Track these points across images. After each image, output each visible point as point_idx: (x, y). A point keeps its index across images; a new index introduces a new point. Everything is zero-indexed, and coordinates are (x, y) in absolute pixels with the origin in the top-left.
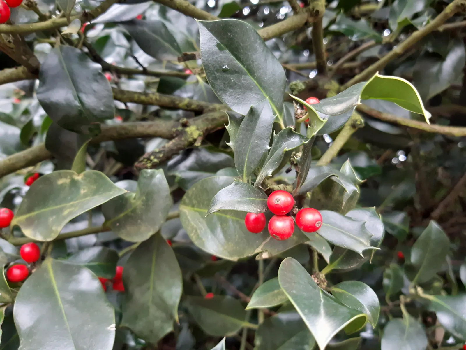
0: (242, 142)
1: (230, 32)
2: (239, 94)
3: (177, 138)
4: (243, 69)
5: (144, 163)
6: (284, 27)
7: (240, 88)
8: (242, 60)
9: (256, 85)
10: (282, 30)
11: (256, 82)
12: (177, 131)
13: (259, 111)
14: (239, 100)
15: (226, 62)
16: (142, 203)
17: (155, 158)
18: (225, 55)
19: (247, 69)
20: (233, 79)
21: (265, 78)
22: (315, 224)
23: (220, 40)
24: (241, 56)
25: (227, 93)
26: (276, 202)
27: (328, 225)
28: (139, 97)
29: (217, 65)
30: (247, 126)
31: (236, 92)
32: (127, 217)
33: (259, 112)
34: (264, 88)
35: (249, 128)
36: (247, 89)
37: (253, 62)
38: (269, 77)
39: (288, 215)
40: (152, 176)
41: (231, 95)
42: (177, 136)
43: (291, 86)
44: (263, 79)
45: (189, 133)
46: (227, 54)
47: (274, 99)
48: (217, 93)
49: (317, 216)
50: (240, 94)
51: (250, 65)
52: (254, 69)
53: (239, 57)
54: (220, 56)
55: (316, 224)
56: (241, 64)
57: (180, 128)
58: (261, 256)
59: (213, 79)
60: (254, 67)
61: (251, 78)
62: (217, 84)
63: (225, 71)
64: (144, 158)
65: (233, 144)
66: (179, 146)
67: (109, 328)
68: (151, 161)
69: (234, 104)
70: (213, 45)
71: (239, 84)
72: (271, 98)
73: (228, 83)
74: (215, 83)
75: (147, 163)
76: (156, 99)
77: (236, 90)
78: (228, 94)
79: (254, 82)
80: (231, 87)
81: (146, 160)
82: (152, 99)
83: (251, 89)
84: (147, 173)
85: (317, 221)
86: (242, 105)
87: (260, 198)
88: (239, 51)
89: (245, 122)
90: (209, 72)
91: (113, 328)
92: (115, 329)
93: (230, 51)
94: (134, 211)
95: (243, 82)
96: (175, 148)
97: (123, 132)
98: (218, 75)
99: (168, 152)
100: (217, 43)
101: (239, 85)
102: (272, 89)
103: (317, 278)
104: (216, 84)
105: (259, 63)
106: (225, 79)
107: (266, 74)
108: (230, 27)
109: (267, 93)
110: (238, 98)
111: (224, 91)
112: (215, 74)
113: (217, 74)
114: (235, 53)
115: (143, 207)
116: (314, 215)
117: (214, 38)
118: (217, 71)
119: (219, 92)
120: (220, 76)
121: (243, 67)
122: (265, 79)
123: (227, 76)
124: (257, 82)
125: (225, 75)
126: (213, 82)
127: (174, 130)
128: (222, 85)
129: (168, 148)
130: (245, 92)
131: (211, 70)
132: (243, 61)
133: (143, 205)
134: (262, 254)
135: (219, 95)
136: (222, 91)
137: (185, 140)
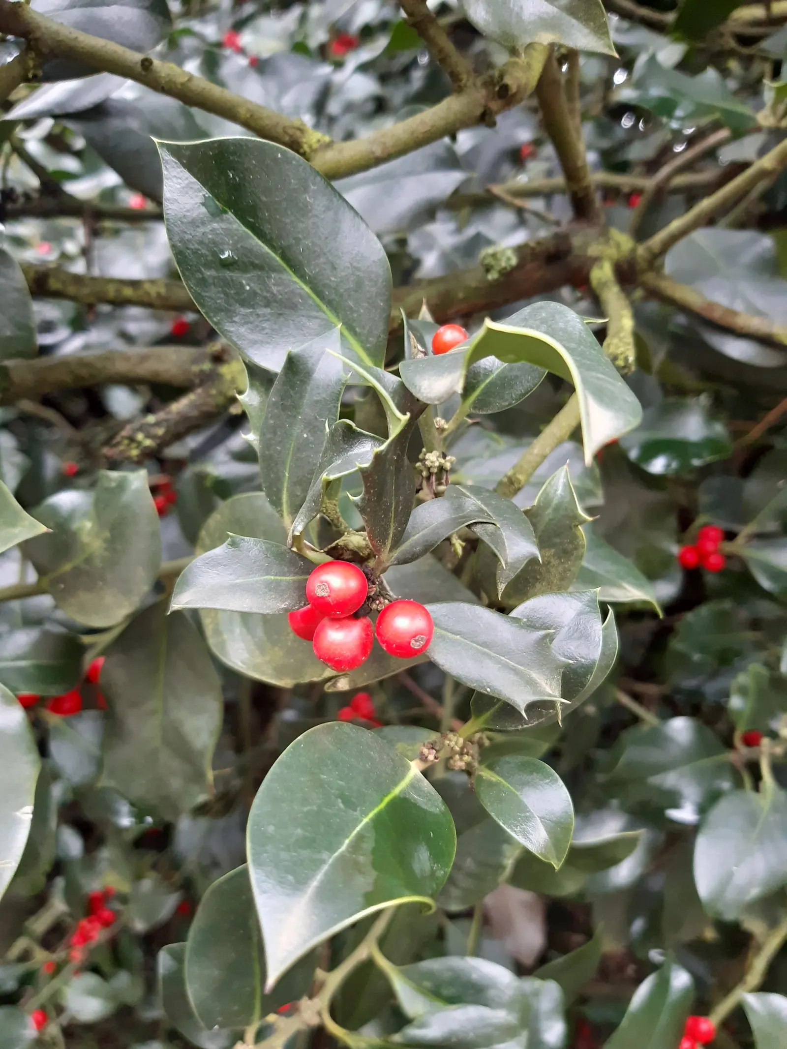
0: (275, 433)
1: (233, 169)
2: (266, 318)
3: (199, 391)
4: (274, 259)
5: (121, 448)
6: (428, 128)
7: (268, 304)
8: (269, 237)
9: (309, 297)
10: (421, 136)
11: (307, 289)
12: (202, 372)
13: (311, 362)
14: (267, 334)
15: (228, 244)
16: (104, 545)
17: (148, 436)
18: (224, 225)
19: (284, 257)
20: (247, 282)
21: (333, 279)
22: (409, 643)
23: (211, 190)
24: (267, 228)
25: (236, 316)
26: (319, 590)
27: (458, 637)
28: (118, 291)
29: (207, 253)
30: (282, 399)
31: (258, 315)
32: (77, 572)
33: (310, 365)
34: (329, 303)
35: (288, 403)
36: (285, 307)
37: (298, 240)
38: (343, 274)
39: (356, 617)
40: (122, 486)
41: (246, 323)
42: (201, 384)
43: (484, 258)
44: (328, 281)
45: (228, 377)
46: (232, 223)
47: (357, 329)
48: (209, 317)
49: (419, 623)
50: (268, 320)
51: (289, 247)
52: (301, 258)
53: (262, 230)
54: (213, 230)
55: (413, 642)
56: (267, 246)
57: (207, 366)
58: (334, 685)
59: (197, 285)
60: (301, 254)
61: (296, 279)
62: (210, 297)
63: (226, 265)
64: (123, 438)
65: (258, 438)
66: (205, 409)
67: (18, 814)
68: (139, 443)
69: (254, 343)
70: (193, 202)
71: (265, 294)
72: (350, 326)
73: (237, 293)
74: (203, 294)
75: (131, 449)
76: (159, 294)
77: (257, 310)
78: (236, 319)
79: (303, 289)
80: (243, 303)
81: (126, 442)
82: (148, 294)
83: (294, 307)
84: (109, 479)
85: (415, 636)
86: (271, 346)
87: (296, 574)
88: (260, 215)
89: (279, 388)
90: (187, 269)
91: (28, 813)
92: (31, 816)
93: (236, 214)
94: (88, 560)
95: (275, 289)
96: (195, 413)
97: (84, 372)
98: (209, 276)
99: (177, 423)
100: (204, 195)
101: (265, 298)
102: (351, 303)
103: (434, 751)
104: (206, 296)
105: (313, 243)
106: (226, 284)
107: (334, 268)
108: (231, 158)
109: (338, 316)
110: (264, 329)
111: (229, 313)
112: (202, 273)
113: (209, 273)
114: (251, 220)
115: (106, 554)
116: (413, 618)
117: (198, 185)
118: (208, 265)
119: (215, 316)
120: (214, 278)
121: (273, 254)
122: (331, 280)
123: (231, 276)
124: (311, 288)
125: (228, 274)
126: (199, 291)
127: (195, 368)
128: (221, 298)
129: (178, 413)
130: (280, 314)
131: (191, 263)
132: (272, 238)
133: (106, 549)
134: (338, 682)
135: (216, 324)
136: (223, 313)
137: (221, 393)
